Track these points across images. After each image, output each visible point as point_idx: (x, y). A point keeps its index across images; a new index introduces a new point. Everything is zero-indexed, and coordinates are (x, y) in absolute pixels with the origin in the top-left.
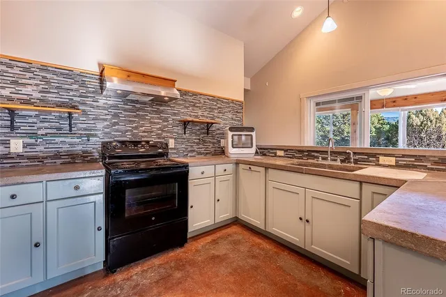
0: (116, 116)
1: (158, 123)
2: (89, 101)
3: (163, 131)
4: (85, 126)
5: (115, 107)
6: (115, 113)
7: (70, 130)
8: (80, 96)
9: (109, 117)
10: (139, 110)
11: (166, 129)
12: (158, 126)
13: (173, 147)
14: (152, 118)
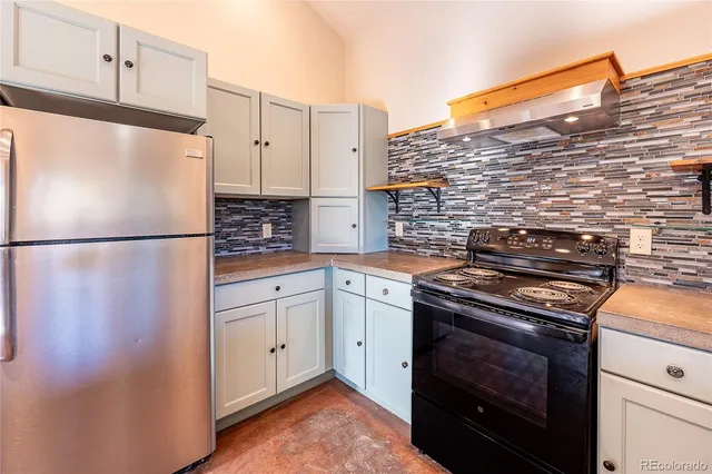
0: (495, 181)
1: (590, 186)
2: (457, 164)
3: (605, 205)
4: (453, 203)
5: (494, 165)
6: (493, 177)
7: (439, 210)
8: (449, 160)
9: (484, 185)
10: (538, 161)
11: (620, 199)
12: (591, 194)
13: (648, 252)
14: (571, 174)
